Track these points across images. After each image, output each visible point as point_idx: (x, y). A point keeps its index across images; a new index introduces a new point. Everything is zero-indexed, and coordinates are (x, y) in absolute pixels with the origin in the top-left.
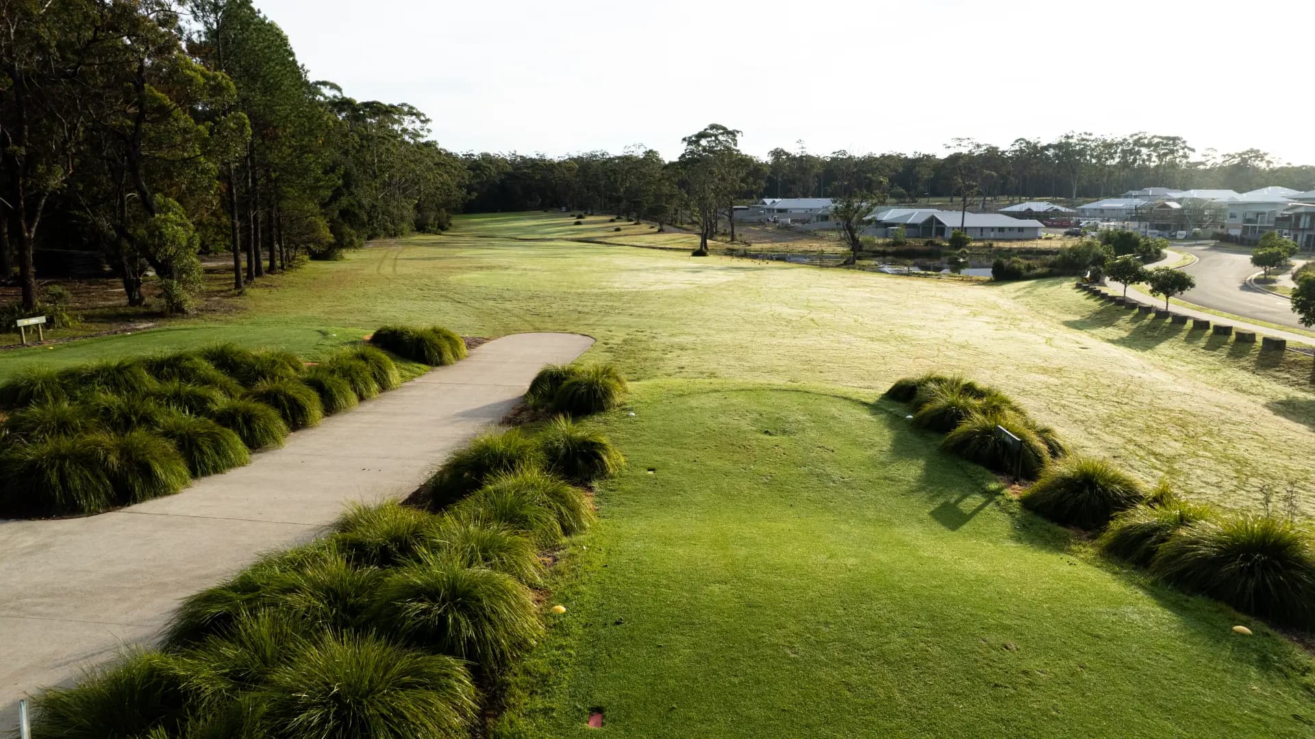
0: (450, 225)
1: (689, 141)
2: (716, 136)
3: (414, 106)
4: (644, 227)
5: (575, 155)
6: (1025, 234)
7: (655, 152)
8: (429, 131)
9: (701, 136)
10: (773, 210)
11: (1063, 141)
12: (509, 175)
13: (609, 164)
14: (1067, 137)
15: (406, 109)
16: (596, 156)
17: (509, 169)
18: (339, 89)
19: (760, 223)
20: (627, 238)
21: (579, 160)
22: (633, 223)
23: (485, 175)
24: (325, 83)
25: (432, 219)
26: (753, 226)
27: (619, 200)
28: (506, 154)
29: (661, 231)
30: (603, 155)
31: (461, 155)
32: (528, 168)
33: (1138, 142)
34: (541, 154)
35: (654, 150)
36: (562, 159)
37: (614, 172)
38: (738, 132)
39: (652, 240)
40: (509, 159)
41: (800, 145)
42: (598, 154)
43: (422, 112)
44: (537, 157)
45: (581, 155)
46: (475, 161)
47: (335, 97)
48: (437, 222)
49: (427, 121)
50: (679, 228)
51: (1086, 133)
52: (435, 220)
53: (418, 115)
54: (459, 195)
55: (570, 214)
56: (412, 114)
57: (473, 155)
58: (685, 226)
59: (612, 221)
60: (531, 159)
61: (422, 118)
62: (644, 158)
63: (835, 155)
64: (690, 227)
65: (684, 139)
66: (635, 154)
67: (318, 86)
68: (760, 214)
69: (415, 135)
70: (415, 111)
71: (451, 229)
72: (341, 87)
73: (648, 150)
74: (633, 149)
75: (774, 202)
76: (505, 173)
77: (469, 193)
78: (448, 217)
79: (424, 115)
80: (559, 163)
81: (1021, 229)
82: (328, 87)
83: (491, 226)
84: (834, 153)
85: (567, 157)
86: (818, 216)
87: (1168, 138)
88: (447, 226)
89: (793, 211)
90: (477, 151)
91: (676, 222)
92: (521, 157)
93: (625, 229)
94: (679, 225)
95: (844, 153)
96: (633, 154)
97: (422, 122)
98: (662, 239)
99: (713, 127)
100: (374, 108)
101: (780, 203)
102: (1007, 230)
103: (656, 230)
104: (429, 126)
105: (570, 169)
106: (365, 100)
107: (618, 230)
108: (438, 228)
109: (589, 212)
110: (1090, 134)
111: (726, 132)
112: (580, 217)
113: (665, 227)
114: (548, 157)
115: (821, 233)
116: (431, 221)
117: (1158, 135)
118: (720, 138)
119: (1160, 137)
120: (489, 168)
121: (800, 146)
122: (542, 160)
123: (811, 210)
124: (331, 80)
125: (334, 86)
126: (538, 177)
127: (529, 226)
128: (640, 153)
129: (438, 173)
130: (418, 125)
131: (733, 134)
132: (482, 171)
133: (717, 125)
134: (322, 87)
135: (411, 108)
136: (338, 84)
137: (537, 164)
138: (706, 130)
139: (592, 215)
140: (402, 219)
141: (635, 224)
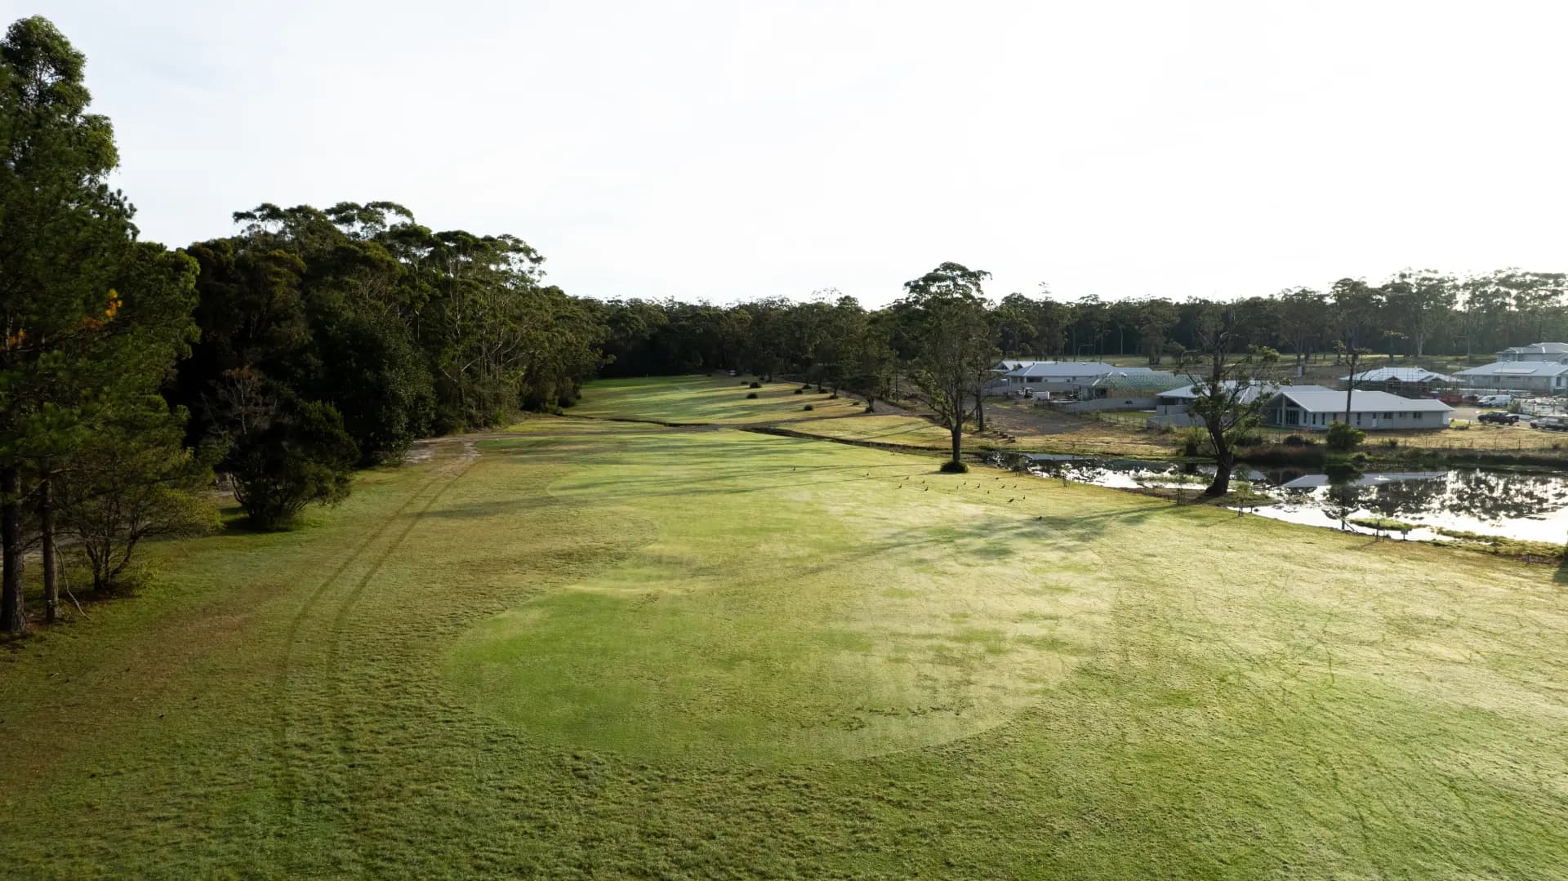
0: (579, 397)
1: (914, 287)
2: (953, 279)
3: (521, 239)
4: (844, 403)
5: (747, 301)
6: (1425, 422)
7: (854, 299)
8: (541, 273)
9: (931, 278)
10: (1022, 378)
11: (1398, 281)
12: (663, 328)
13: (793, 315)
14: (1403, 276)
15: (510, 242)
16: (773, 303)
17: (665, 320)
18: (408, 214)
19: (1007, 398)
20: (825, 423)
21: (750, 308)
22: (828, 395)
23: (632, 329)
24: (388, 206)
25: (551, 394)
26: (999, 402)
27: (808, 363)
28: (662, 299)
29: (869, 411)
30: (782, 301)
31: (605, 302)
32: (687, 319)
33: (1504, 282)
34: (705, 300)
35: (852, 296)
36: (732, 307)
37: (800, 325)
38: (985, 273)
39: (862, 428)
40: (664, 306)
41: (1042, 289)
42: (776, 299)
43: (531, 247)
44: (699, 304)
45: (754, 302)
46: (622, 309)
47: (404, 225)
48: (557, 397)
49: (538, 260)
50: (892, 404)
51: (1428, 271)
52: (556, 393)
53: (527, 251)
54: (591, 358)
55: (741, 379)
56: (519, 250)
57: (620, 301)
58: (902, 402)
59: (798, 392)
60: (692, 306)
61: (533, 255)
62: (838, 308)
63: (1083, 302)
64: (908, 403)
65: (907, 284)
66: (826, 301)
67: (379, 209)
68: (1002, 384)
69: (523, 278)
70: (521, 246)
71: (580, 404)
72: (412, 210)
73: (843, 296)
74: (823, 295)
75: (1020, 367)
76: (659, 326)
77: (605, 356)
78: (576, 389)
79: (535, 252)
80: (727, 313)
81: (1417, 415)
82: (393, 211)
83: (633, 399)
84: (1083, 298)
85: (737, 304)
86: (1090, 389)
87: (1548, 276)
88: (572, 399)
89: (1050, 380)
90: (625, 296)
91: (888, 396)
92: (680, 303)
93: (818, 406)
94: (891, 400)
95: (1096, 298)
96: (824, 301)
97: (533, 260)
98: (876, 425)
99: (948, 266)
100: (462, 241)
101: (1029, 366)
102: (1395, 417)
103: (862, 408)
104: (542, 266)
105: (741, 321)
106: (445, 230)
107: (809, 408)
108: (559, 405)
109: (767, 377)
110: (1436, 272)
111: (965, 273)
112: (755, 386)
113: (876, 403)
114: (713, 304)
115: (1106, 417)
116: (550, 395)
117: (1532, 272)
118: (960, 282)
119: (1536, 275)
120: (637, 320)
121: (1044, 290)
122: (706, 308)
123: (1074, 378)
124: (396, 202)
125: (401, 210)
126: (699, 331)
127: (683, 401)
128: (833, 300)
129: (558, 332)
130: (527, 265)
131: (975, 276)
132: (628, 324)
133: (954, 265)
134: (385, 211)
135: (518, 241)
136: (406, 207)
137: (699, 314)
138: (936, 270)
139: (769, 381)
140: (498, 400)
141: (831, 398)
